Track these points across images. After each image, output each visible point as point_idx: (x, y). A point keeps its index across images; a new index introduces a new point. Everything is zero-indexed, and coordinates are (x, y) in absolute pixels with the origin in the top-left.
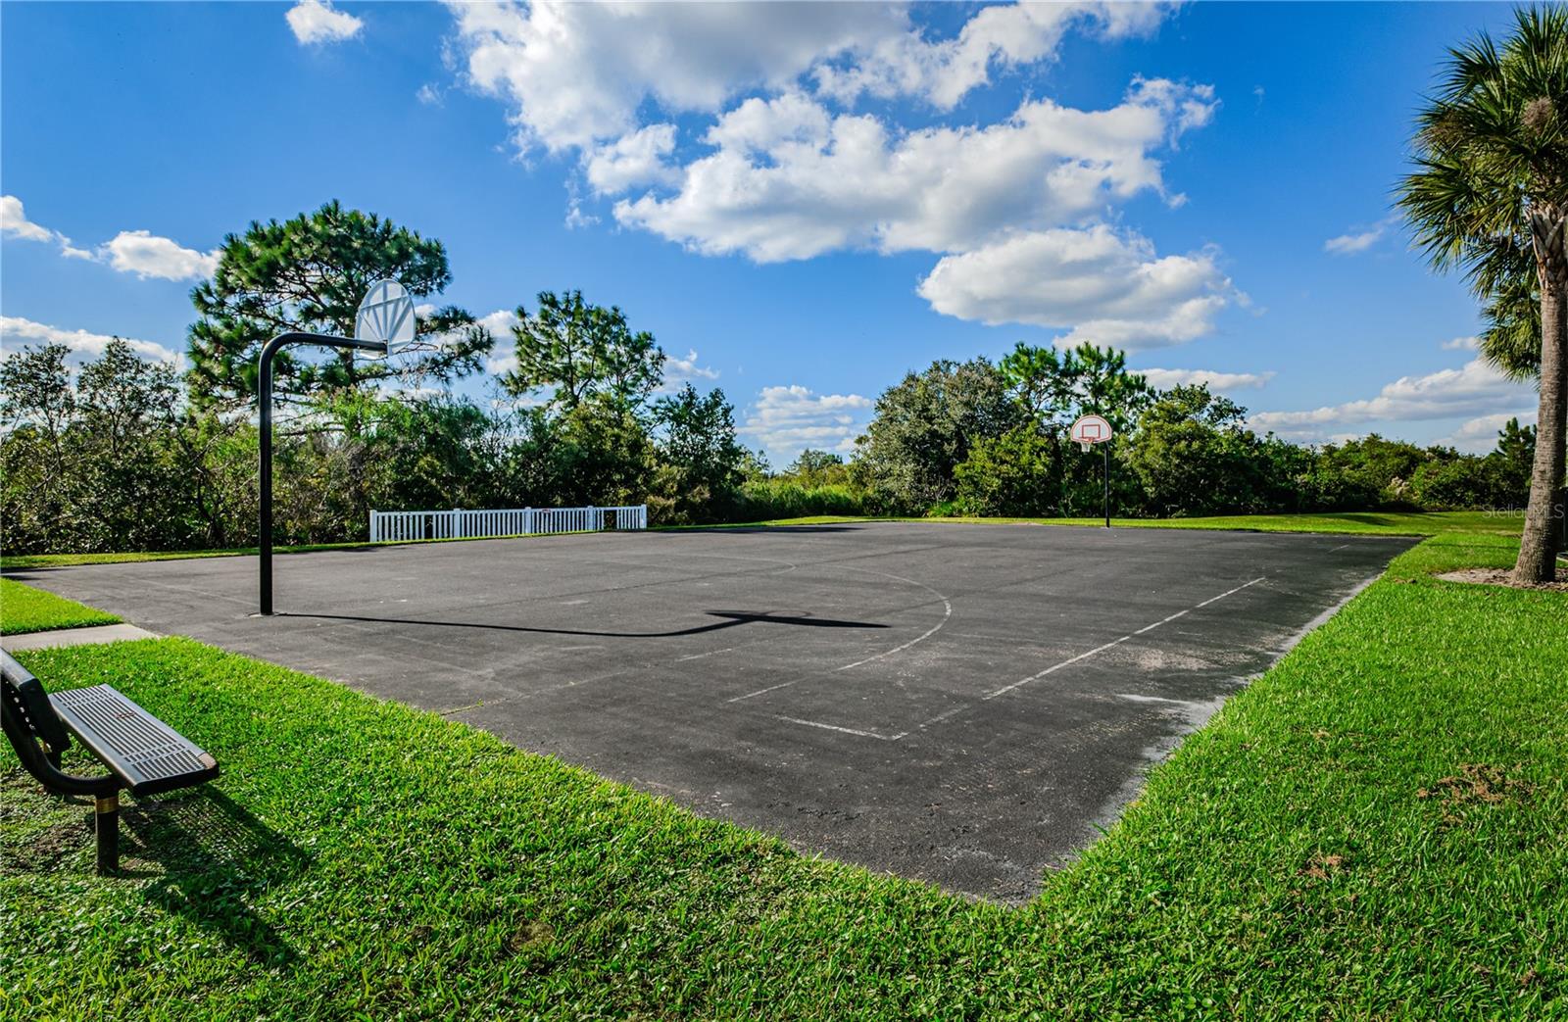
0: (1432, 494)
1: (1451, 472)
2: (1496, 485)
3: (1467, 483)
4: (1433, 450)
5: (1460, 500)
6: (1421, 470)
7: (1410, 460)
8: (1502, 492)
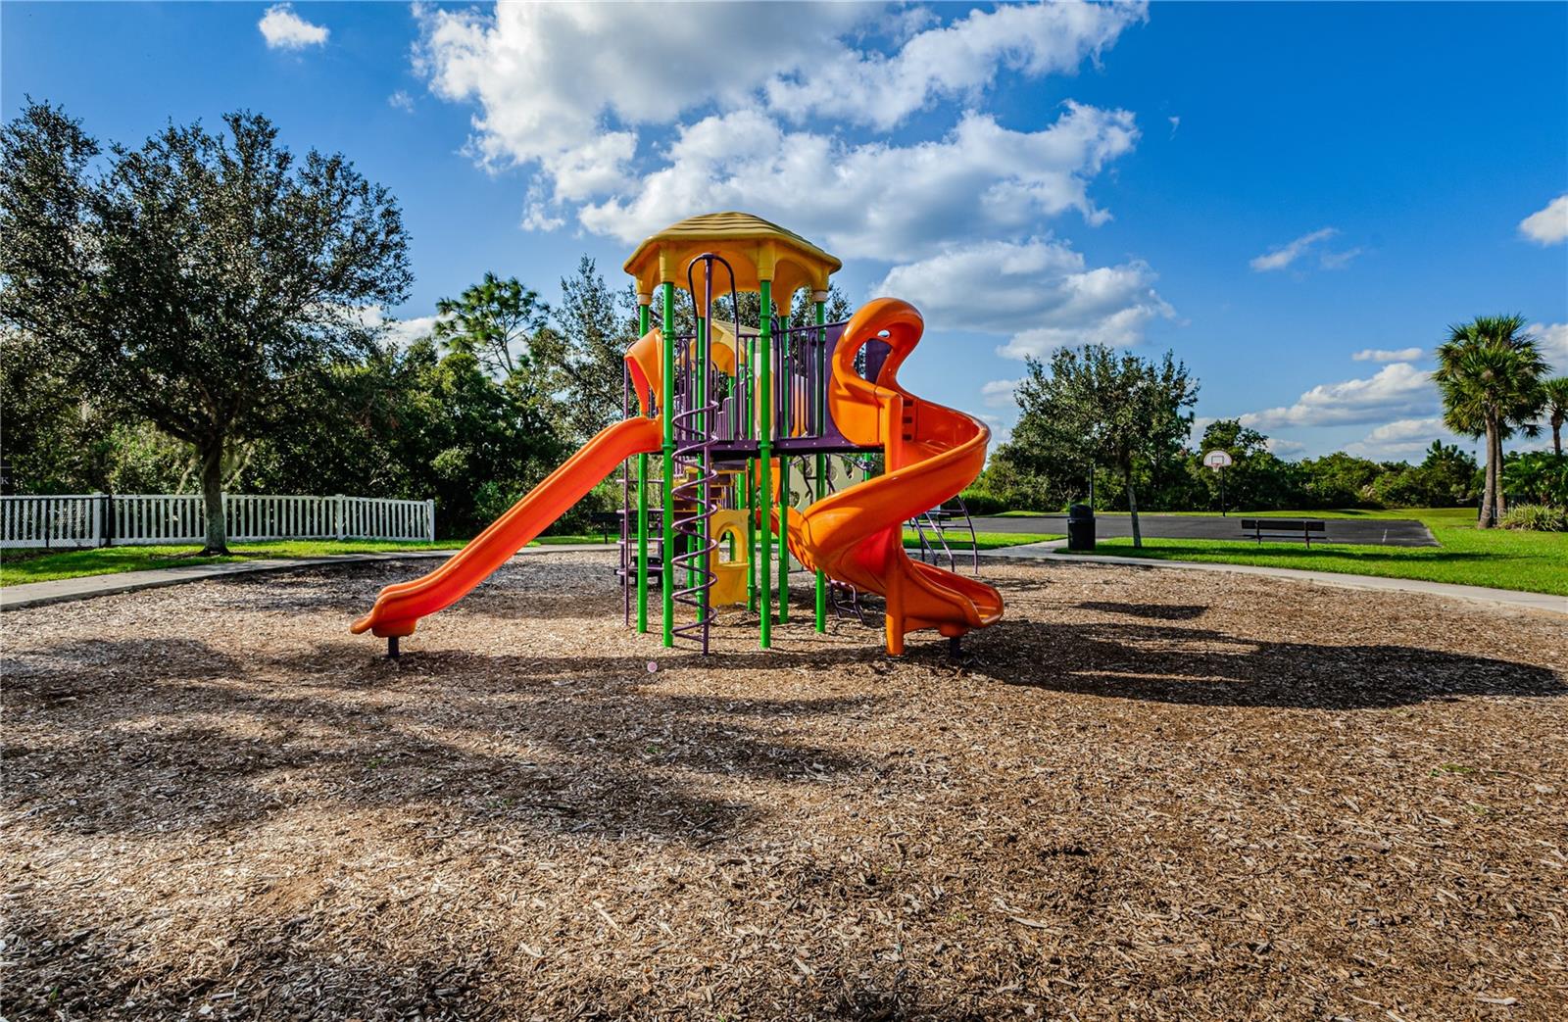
0: (1388, 496)
1: (1402, 481)
2: (1431, 490)
3: (1411, 489)
4: (1385, 465)
5: (1408, 501)
6: (1379, 480)
7: (1371, 473)
8: (1434, 495)
